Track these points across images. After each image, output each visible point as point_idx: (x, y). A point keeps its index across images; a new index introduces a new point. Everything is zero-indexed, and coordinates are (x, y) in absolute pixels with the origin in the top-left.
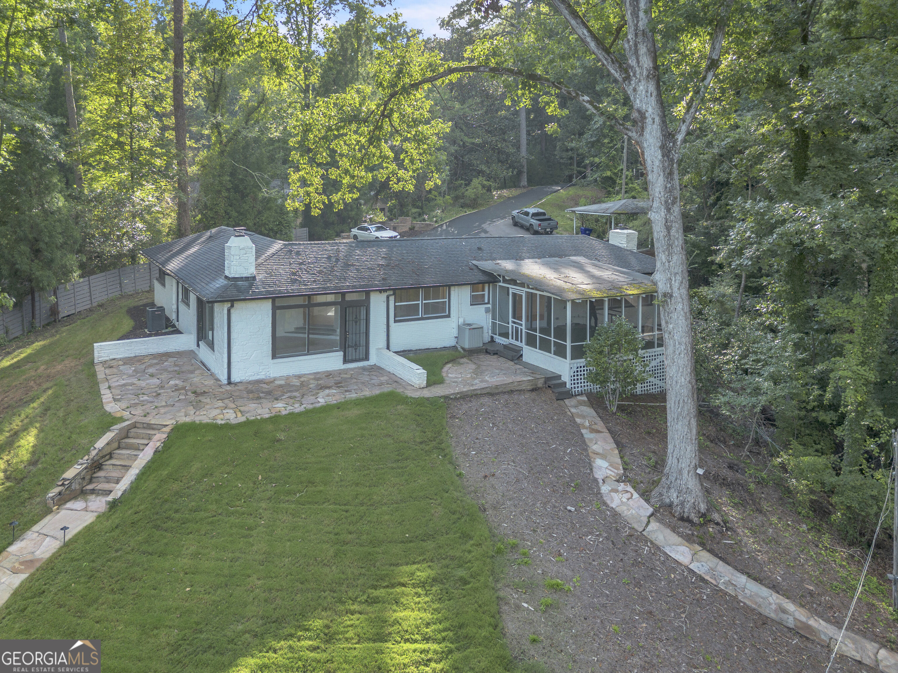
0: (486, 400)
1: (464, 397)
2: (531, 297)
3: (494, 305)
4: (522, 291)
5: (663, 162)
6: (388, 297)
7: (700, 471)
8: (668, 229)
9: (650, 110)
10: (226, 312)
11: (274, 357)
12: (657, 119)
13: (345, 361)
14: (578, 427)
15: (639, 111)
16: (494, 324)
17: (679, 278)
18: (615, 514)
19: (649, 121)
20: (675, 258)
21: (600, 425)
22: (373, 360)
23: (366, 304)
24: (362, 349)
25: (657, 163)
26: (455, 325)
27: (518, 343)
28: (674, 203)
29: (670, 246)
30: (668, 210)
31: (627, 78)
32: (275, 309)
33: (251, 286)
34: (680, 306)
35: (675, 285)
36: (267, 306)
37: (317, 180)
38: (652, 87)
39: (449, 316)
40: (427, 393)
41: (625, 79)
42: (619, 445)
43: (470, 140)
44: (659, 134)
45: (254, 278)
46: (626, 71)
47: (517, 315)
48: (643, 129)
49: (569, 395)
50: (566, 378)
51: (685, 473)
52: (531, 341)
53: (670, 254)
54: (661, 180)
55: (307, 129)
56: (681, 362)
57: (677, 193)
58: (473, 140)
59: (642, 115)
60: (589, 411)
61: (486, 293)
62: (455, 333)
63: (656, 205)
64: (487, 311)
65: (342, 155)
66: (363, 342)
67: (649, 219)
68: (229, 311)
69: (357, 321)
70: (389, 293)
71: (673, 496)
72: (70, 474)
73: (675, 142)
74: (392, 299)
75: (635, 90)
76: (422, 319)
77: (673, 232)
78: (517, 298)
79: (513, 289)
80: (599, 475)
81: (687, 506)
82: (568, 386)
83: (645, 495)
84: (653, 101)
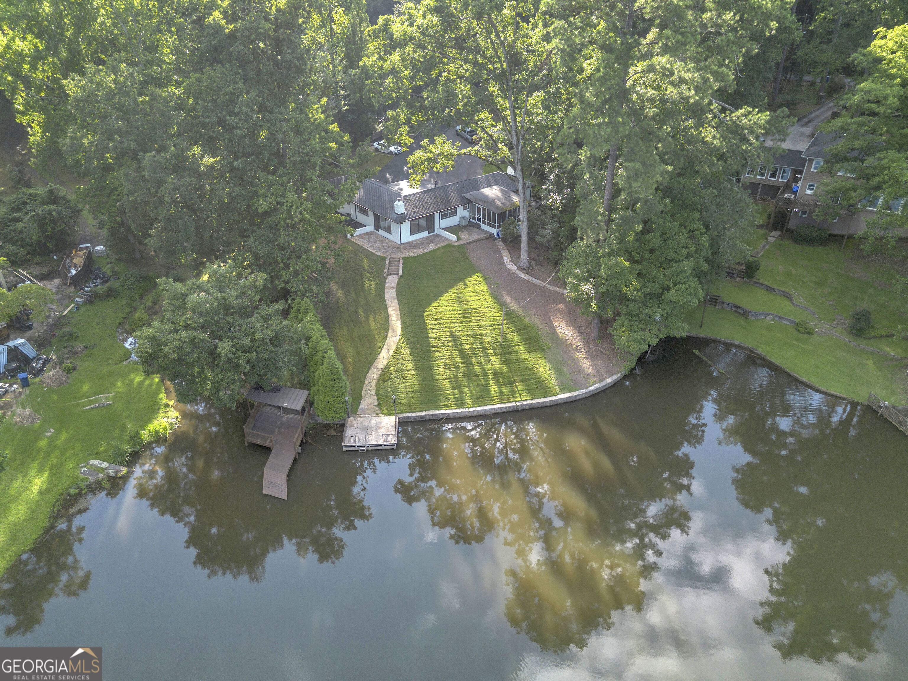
0: (474, 244)
1: (468, 243)
2: (484, 209)
3: (470, 209)
6: (439, 213)
11: (411, 235)
13: (428, 234)
14: (499, 249)
16: (471, 216)
18: (509, 269)
21: (505, 248)
22: (436, 232)
23: (433, 216)
24: (433, 229)
26: (459, 217)
27: (479, 223)
32: (410, 221)
33: (405, 216)
39: (457, 214)
40: (458, 243)
42: (510, 253)
45: (405, 213)
47: (479, 214)
49: (496, 239)
50: (495, 234)
51: (525, 259)
52: (484, 222)
60: (501, 243)
61: (468, 205)
62: (460, 220)
64: (469, 211)
66: (433, 227)
68: (400, 225)
69: (431, 221)
70: (439, 211)
71: (522, 264)
72: (386, 270)
74: (441, 213)
76: (449, 217)
78: (479, 208)
80: (505, 261)
81: (525, 266)
82: (496, 236)
83: (516, 265)
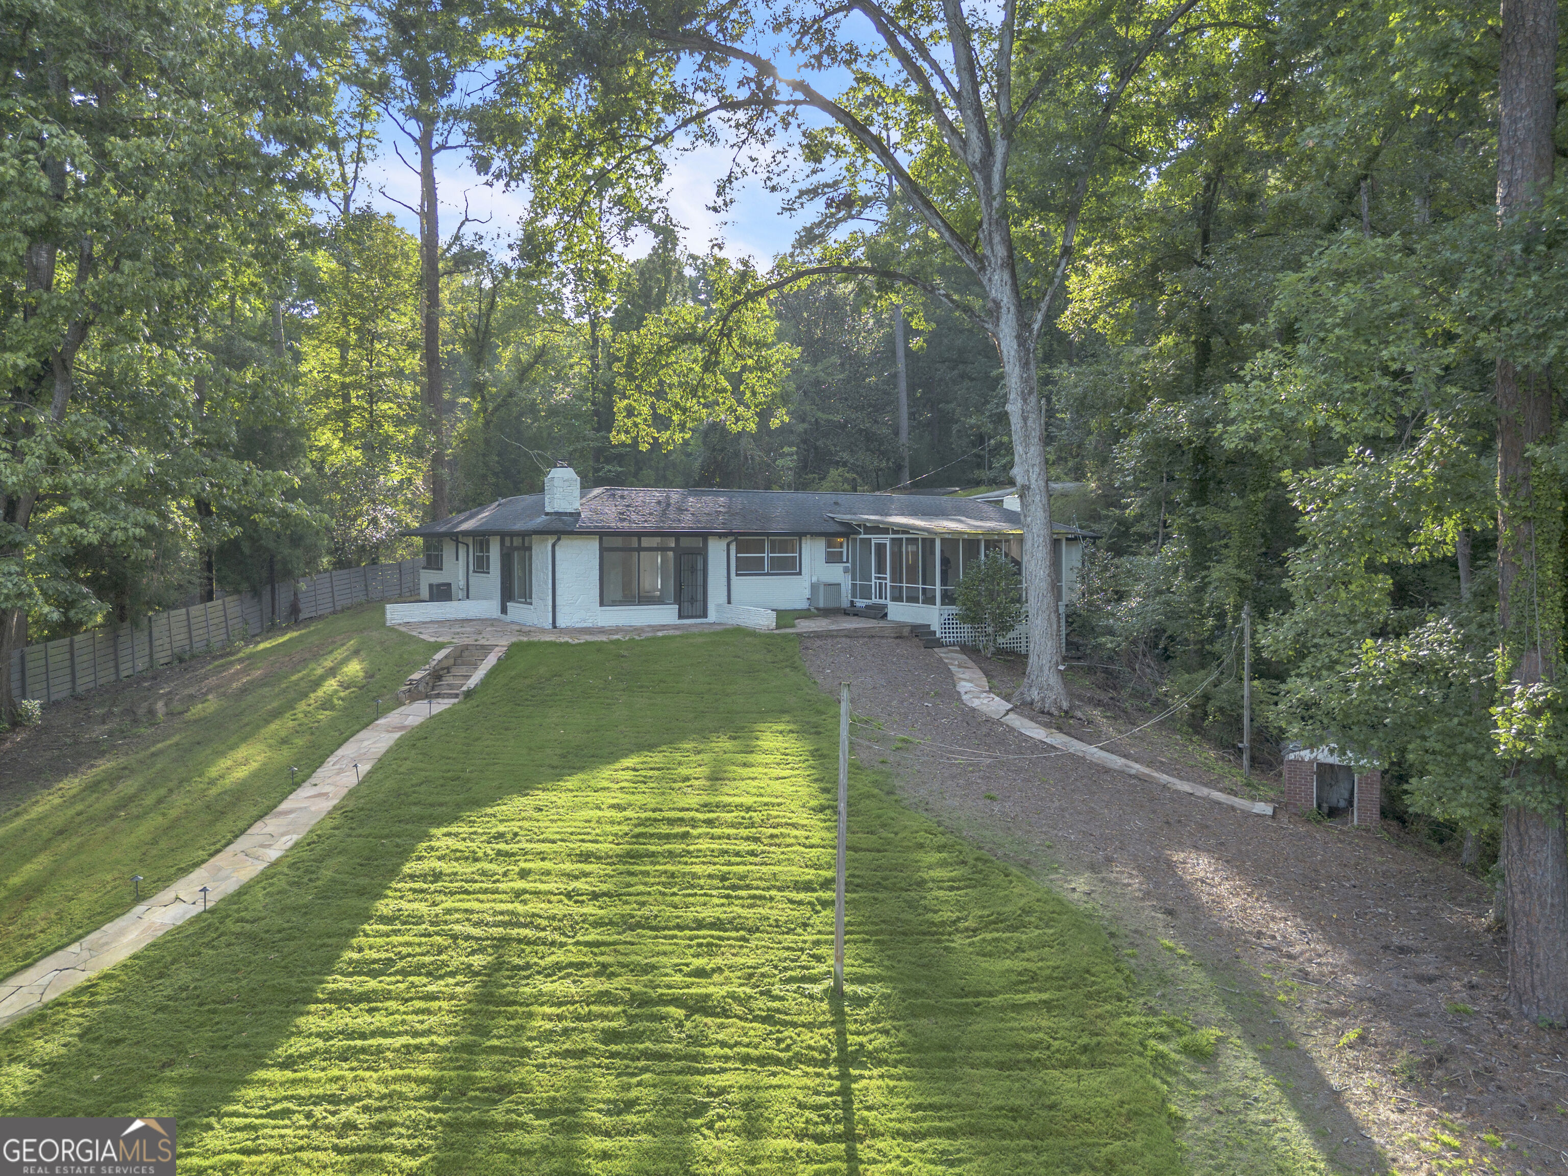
0: (843, 640)
1: (819, 636)
2: (896, 542)
3: (854, 564)
4: (886, 539)
5: (1018, 352)
6: (728, 545)
7: (1062, 668)
8: (1025, 419)
9: (1005, 300)
10: (550, 548)
11: (602, 604)
12: (1012, 308)
13: (680, 617)
14: (944, 664)
15: (994, 301)
16: (854, 585)
17: (1037, 469)
18: (974, 709)
19: (1004, 310)
20: (1032, 449)
21: (971, 664)
22: (712, 616)
23: (703, 552)
24: (699, 605)
25: (1013, 353)
26: (807, 585)
27: (882, 601)
28: (1030, 393)
29: (1027, 436)
30: (1025, 400)
31: (983, 269)
32: (603, 550)
33: (577, 521)
34: (1038, 498)
35: (1034, 477)
36: (594, 545)
37: (646, 410)
38: (1006, 276)
39: (800, 573)
40: (776, 631)
41: (980, 270)
42: (990, 676)
43: (825, 416)
44: (1014, 324)
45: (579, 514)
46: (982, 262)
47: (881, 569)
48: (998, 319)
49: (940, 644)
50: (936, 627)
51: (1046, 669)
52: (897, 598)
53: (1027, 446)
54: (1017, 369)
55: (635, 350)
56: (1039, 555)
57: (1034, 383)
58: (831, 417)
59: (997, 304)
60: (958, 656)
61: (845, 550)
62: (807, 593)
63: (1012, 396)
64: (846, 571)
65: (671, 386)
66: (700, 597)
67: (1006, 413)
68: (554, 546)
69: (693, 570)
70: (730, 539)
71: (1035, 694)
72: (416, 676)
73: (1031, 332)
74: (733, 547)
75: (990, 280)
76: (768, 574)
77: (1030, 422)
78: (880, 548)
79: (875, 539)
80: (963, 690)
81: (1048, 701)
82: (938, 635)
83: (1006, 700)
84: (1008, 289)
